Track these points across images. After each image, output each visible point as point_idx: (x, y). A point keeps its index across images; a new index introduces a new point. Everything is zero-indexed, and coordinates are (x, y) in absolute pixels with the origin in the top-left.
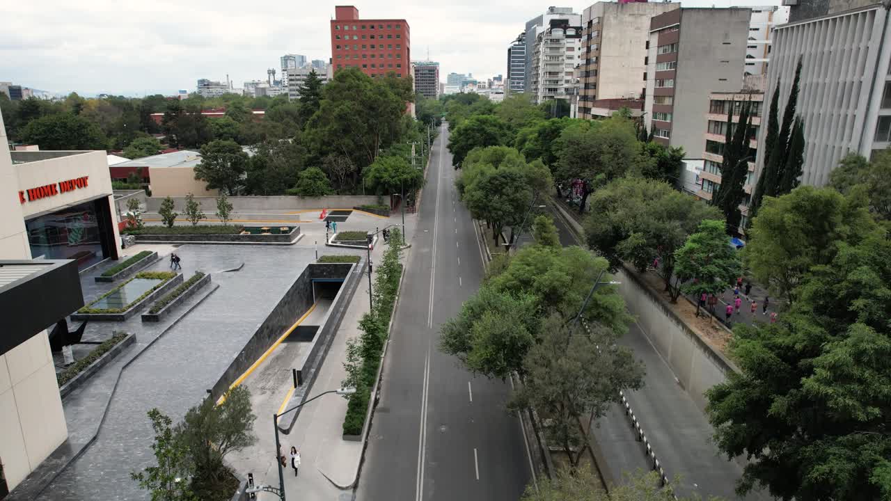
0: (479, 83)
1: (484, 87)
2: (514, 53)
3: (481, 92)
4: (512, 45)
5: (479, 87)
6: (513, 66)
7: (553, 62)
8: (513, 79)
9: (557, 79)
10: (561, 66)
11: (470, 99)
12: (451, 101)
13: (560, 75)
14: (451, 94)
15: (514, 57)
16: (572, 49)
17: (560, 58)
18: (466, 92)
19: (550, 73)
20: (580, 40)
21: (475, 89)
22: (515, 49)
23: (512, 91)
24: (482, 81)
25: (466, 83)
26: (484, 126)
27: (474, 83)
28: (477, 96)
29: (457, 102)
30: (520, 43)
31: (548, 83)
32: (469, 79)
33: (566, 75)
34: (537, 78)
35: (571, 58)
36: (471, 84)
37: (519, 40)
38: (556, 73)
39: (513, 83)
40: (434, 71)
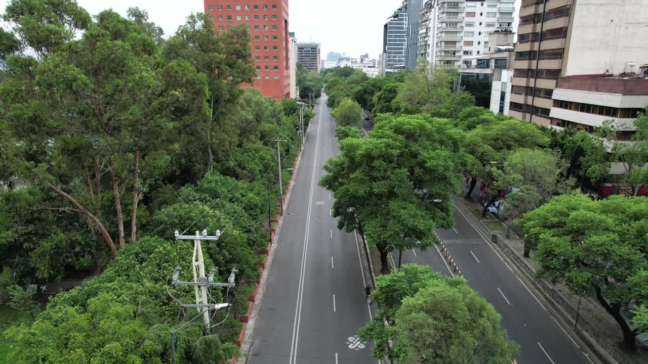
0: (352, 59)
1: (356, 62)
2: (391, 28)
3: (355, 66)
4: (389, 20)
5: (352, 62)
6: (390, 41)
7: (449, 29)
8: (389, 53)
9: (453, 49)
10: (458, 35)
11: (346, 72)
12: (330, 73)
13: (458, 45)
14: (330, 67)
15: (390, 32)
16: (472, 14)
17: (459, 25)
18: (342, 66)
19: (446, 42)
20: (482, 4)
21: (349, 64)
22: (392, 24)
23: (389, 65)
24: (354, 57)
25: (341, 59)
26: (415, 147)
27: (348, 59)
28: (352, 69)
29: (335, 75)
30: (396, 19)
31: (443, 54)
32: (343, 56)
33: (465, 45)
34: (426, 50)
35: (470, 25)
36: (346, 60)
37: (396, 16)
38: (455, 43)
39: (390, 57)
40: (315, 48)
